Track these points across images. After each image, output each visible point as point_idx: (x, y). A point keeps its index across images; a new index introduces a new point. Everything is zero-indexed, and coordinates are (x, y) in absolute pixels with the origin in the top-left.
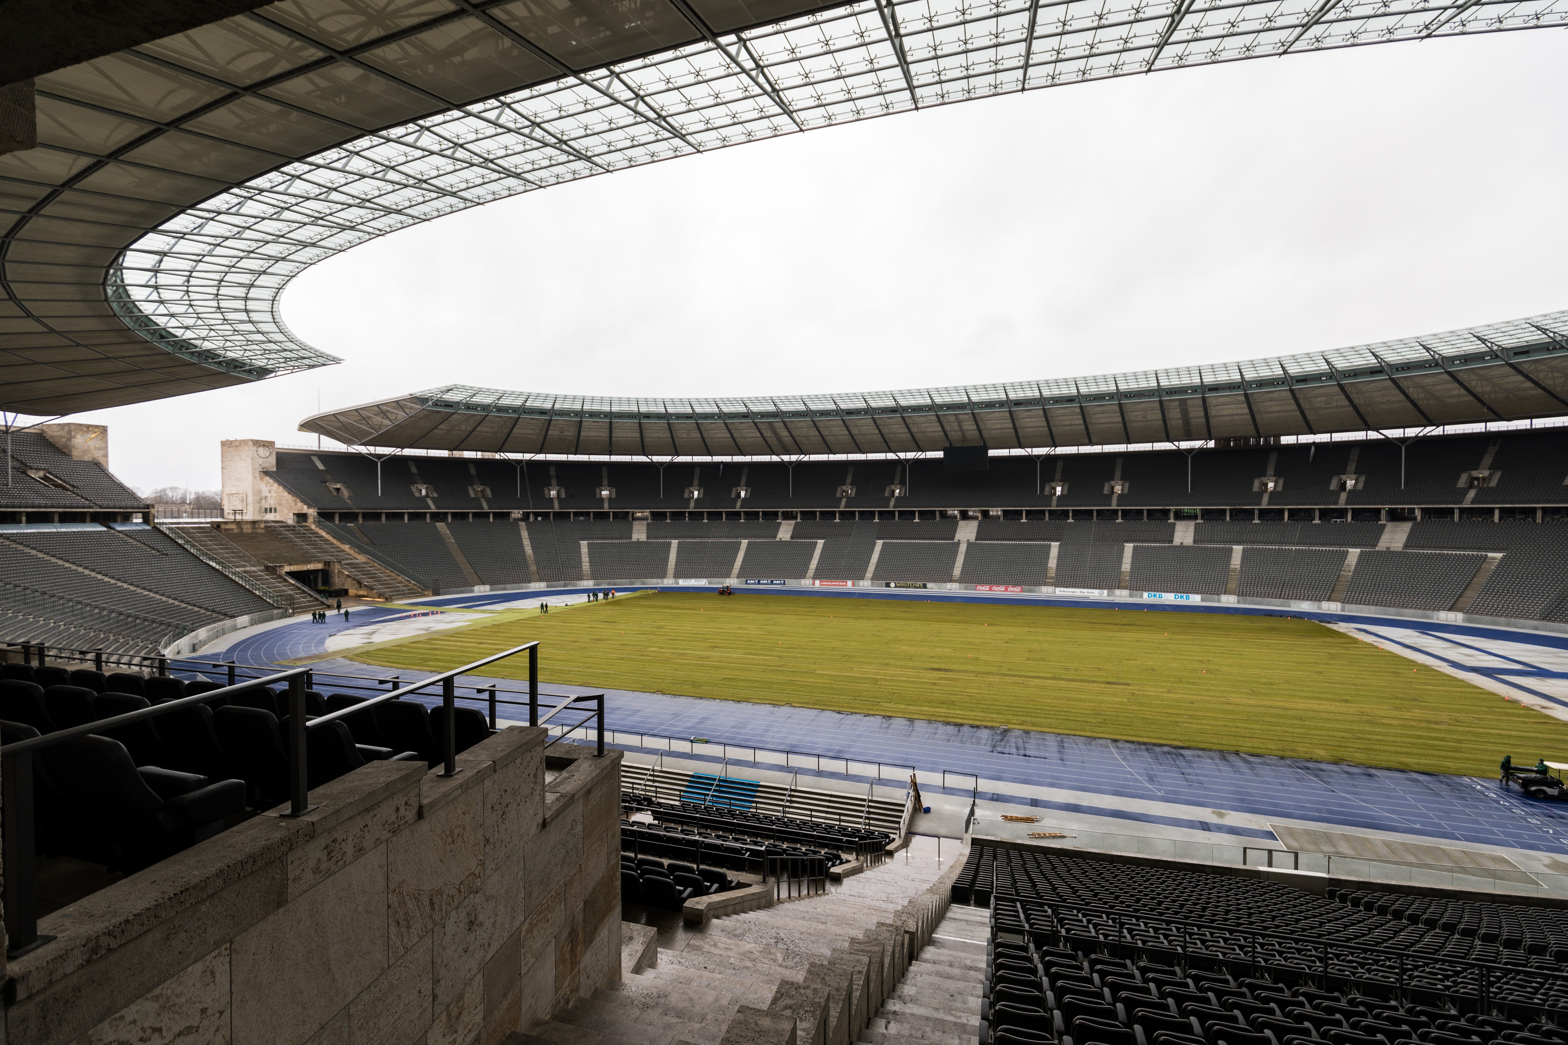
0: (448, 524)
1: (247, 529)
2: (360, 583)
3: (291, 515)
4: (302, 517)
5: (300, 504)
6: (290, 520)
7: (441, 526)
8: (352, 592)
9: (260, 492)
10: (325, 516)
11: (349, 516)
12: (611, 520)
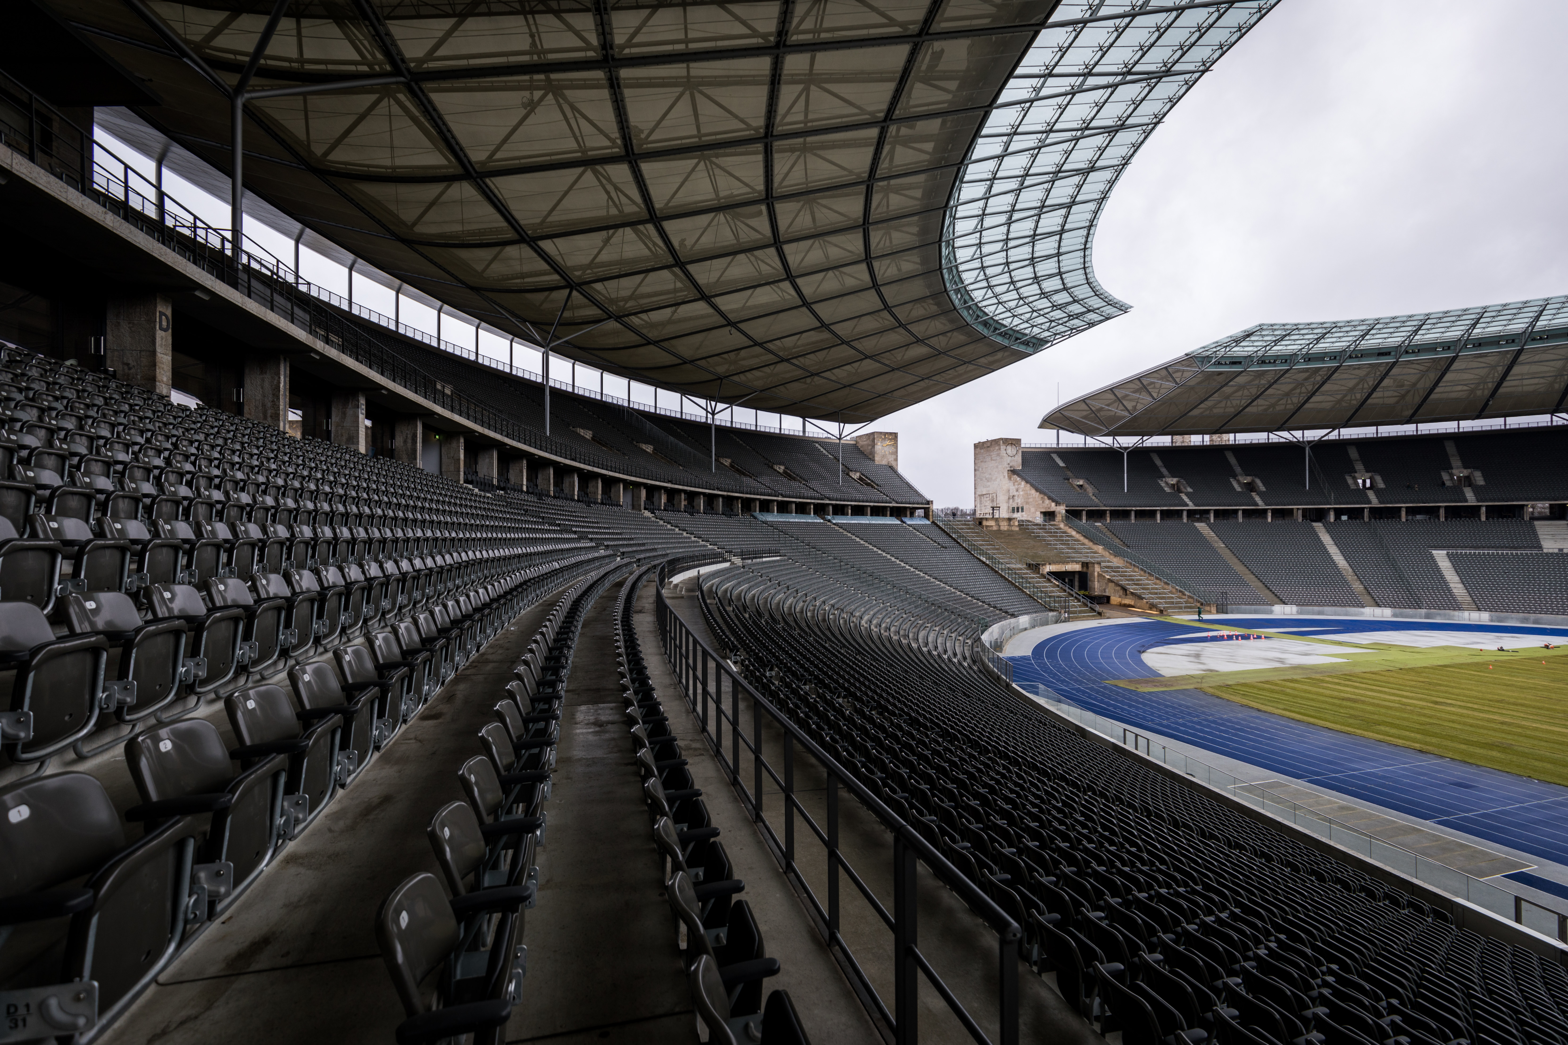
0: (1211, 526)
1: (1005, 526)
2: (1125, 590)
4: (1049, 515)
5: (1047, 501)
6: (1039, 519)
7: (1201, 526)
8: (1115, 600)
9: (1011, 490)
10: (1073, 514)
11: (1096, 515)
12: (1483, 518)
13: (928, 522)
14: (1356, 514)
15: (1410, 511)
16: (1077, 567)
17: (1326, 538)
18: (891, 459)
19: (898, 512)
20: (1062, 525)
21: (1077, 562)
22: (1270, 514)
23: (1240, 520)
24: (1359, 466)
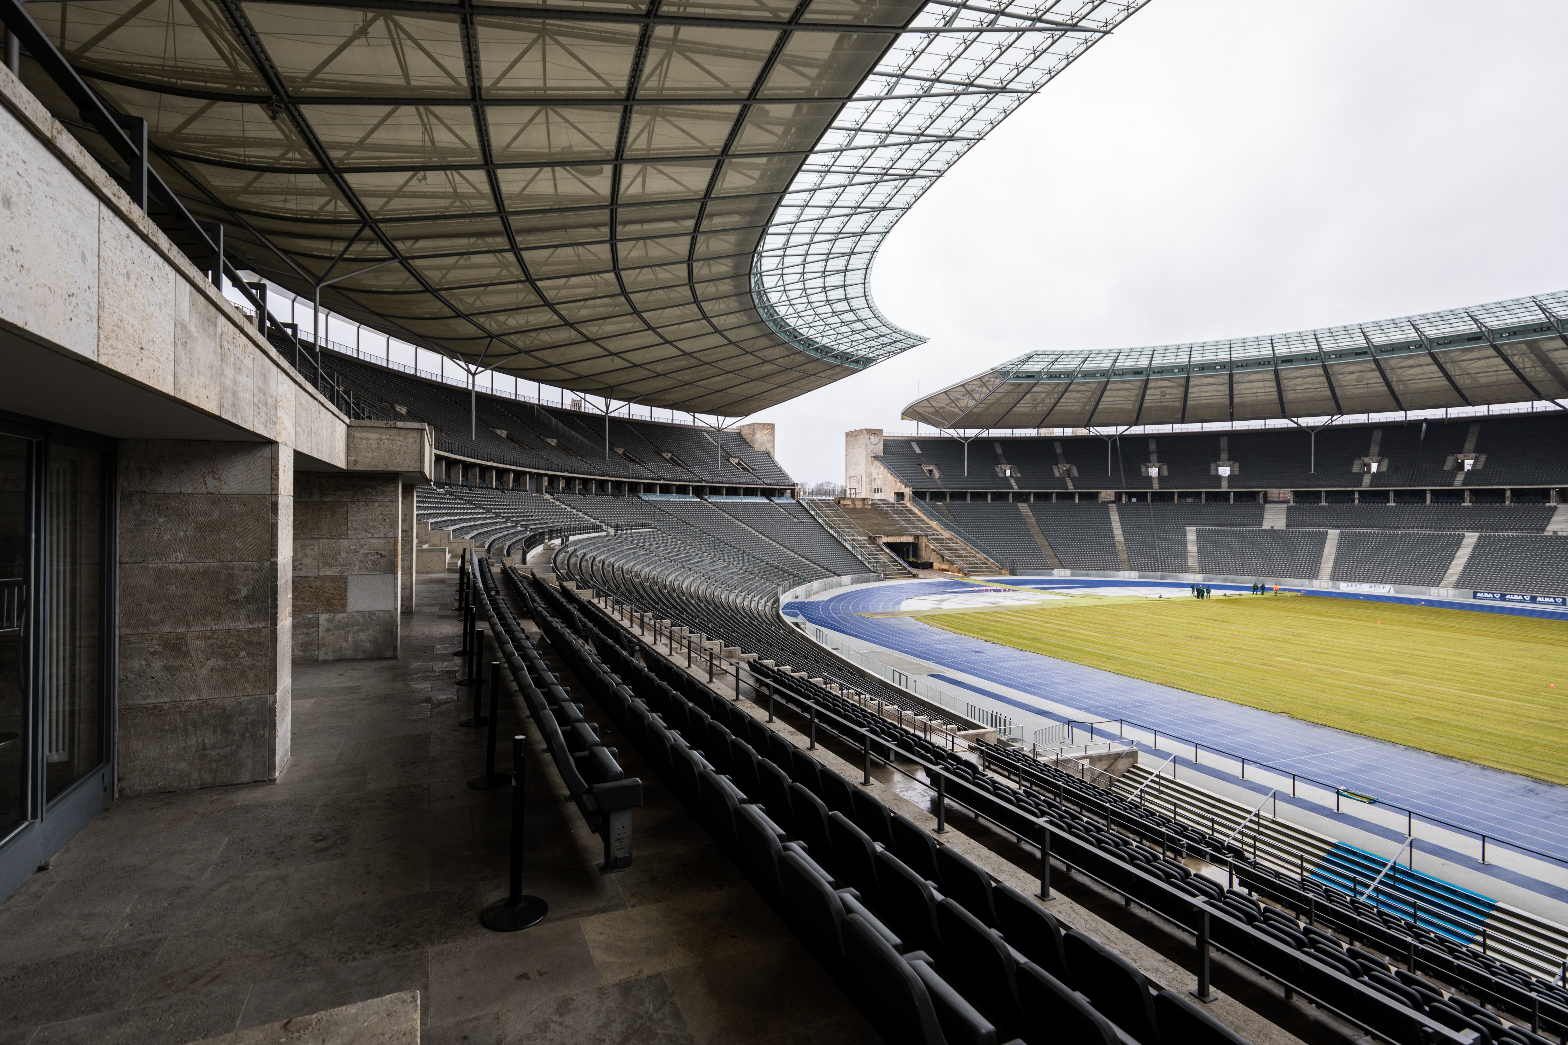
0: (1030, 506)
1: (859, 505)
2: (943, 557)
3: (892, 494)
4: (900, 496)
5: (899, 484)
6: (892, 499)
7: (1023, 507)
8: (936, 565)
9: (871, 474)
10: (919, 495)
11: (938, 496)
12: (1232, 502)
13: (794, 501)
14: (1142, 497)
15: (1181, 495)
16: (910, 539)
17: (1115, 517)
18: (768, 446)
19: (768, 493)
20: (908, 505)
21: (911, 535)
22: (1077, 497)
23: (1054, 500)
24: (1154, 457)
